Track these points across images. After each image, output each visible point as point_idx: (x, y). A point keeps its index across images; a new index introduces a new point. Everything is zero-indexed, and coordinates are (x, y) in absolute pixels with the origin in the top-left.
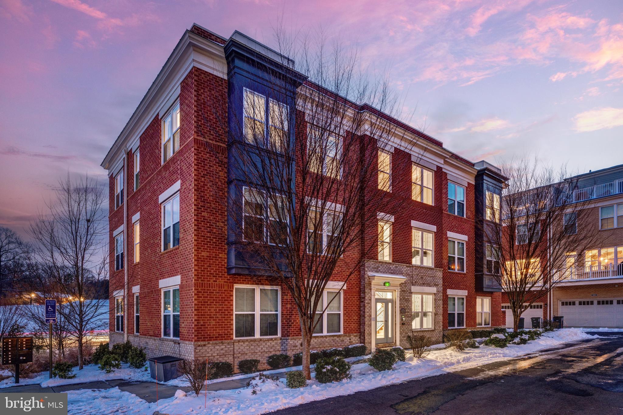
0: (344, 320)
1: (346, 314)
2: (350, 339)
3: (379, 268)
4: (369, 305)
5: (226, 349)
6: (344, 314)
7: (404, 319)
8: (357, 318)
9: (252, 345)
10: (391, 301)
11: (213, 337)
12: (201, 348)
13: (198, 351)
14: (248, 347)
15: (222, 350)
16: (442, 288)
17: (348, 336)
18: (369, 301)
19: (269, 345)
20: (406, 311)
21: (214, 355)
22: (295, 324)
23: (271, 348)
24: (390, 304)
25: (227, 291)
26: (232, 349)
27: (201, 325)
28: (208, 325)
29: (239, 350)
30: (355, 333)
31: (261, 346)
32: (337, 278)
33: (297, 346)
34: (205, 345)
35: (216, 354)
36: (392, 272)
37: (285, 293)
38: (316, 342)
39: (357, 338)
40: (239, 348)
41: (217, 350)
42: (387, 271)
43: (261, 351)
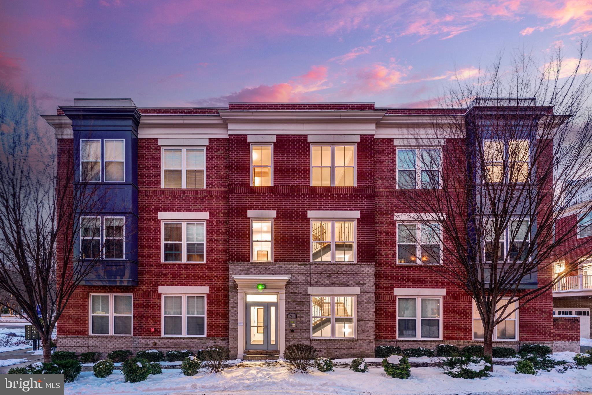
0: (207, 323)
1: (209, 318)
2: (215, 343)
3: (251, 270)
4: (235, 309)
5: (82, 342)
6: (207, 318)
7: (294, 325)
8: (224, 321)
9: (104, 341)
10: (276, 305)
11: (71, 333)
12: (62, 340)
13: (60, 342)
14: (100, 342)
15: (78, 342)
16: (374, 288)
17: (212, 340)
18: (235, 305)
19: (120, 342)
20: (298, 315)
21: (71, 346)
22: (147, 325)
23: (123, 345)
24: (273, 309)
25: (83, 298)
26: (87, 342)
27: (62, 324)
28: (67, 324)
29: (93, 344)
30: (221, 336)
31: (112, 342)
32: (198, 283)
33: (149, 345)
34: (65, 338)
35: (73, 346)
36: (273, 272)
37: (136, 298)
38: (170, 343)
39: (224, 342)
40: (93, 343)
41: (75, 342)
42: (264, 272)
43: (113, 346)
